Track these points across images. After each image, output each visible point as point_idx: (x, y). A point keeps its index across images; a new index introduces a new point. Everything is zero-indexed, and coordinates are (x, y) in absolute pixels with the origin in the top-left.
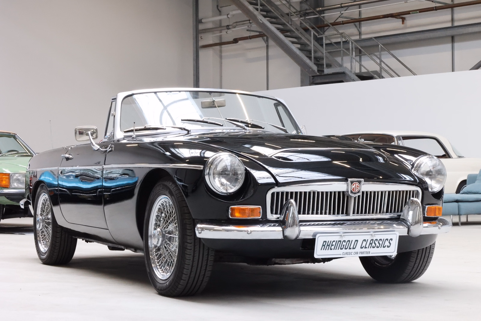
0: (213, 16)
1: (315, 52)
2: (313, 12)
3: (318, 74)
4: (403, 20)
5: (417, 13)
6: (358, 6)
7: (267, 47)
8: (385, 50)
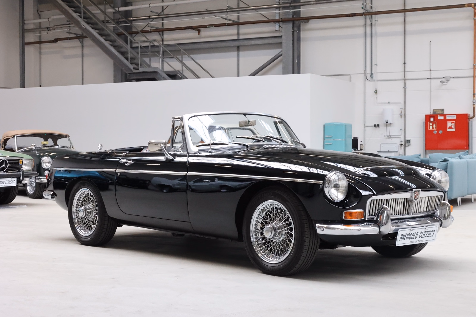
2: (125, 21)
3: (134, 71)
4: (199, 32)
6: (161, 19)
7: (82, 46)
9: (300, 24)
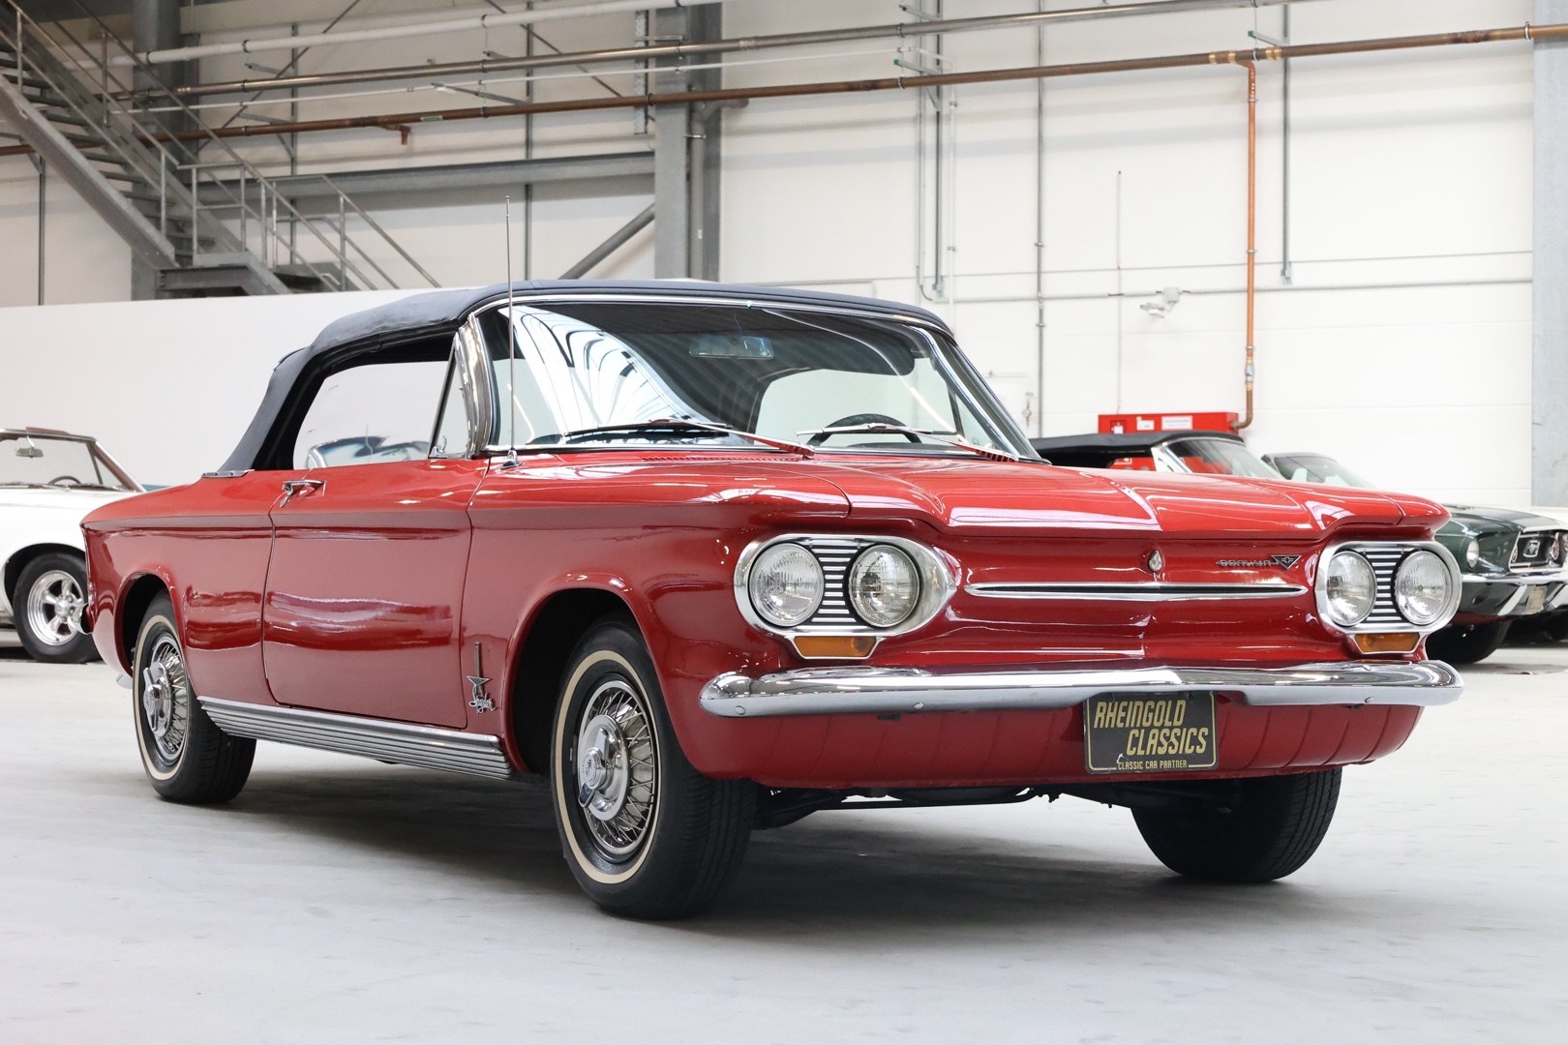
1: (171, 203)
2: (168, 97)
3: (177, 265)
4: (405, 133)
7: (42, 179)
8: (353, 210)
9: (718, 111)
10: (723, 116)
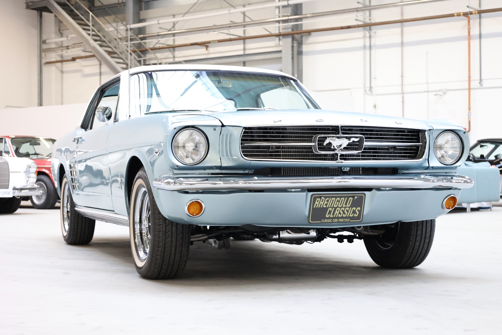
0: (55, 38)
2: (135, 39)
4: (207, 47)
5: (216, 42)
6: (172, 35)
7: (100, 64)
9: (302, 37)
10: (304, 39)
